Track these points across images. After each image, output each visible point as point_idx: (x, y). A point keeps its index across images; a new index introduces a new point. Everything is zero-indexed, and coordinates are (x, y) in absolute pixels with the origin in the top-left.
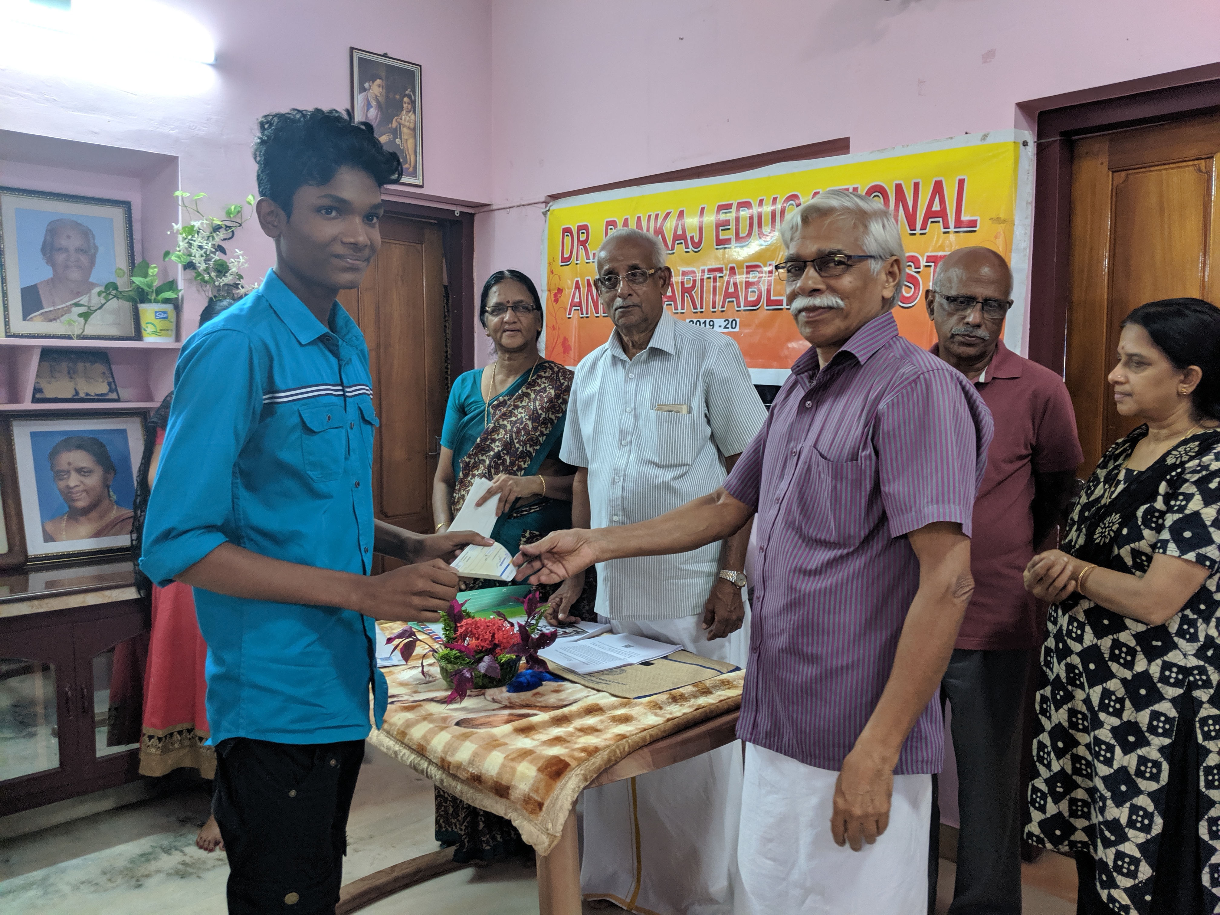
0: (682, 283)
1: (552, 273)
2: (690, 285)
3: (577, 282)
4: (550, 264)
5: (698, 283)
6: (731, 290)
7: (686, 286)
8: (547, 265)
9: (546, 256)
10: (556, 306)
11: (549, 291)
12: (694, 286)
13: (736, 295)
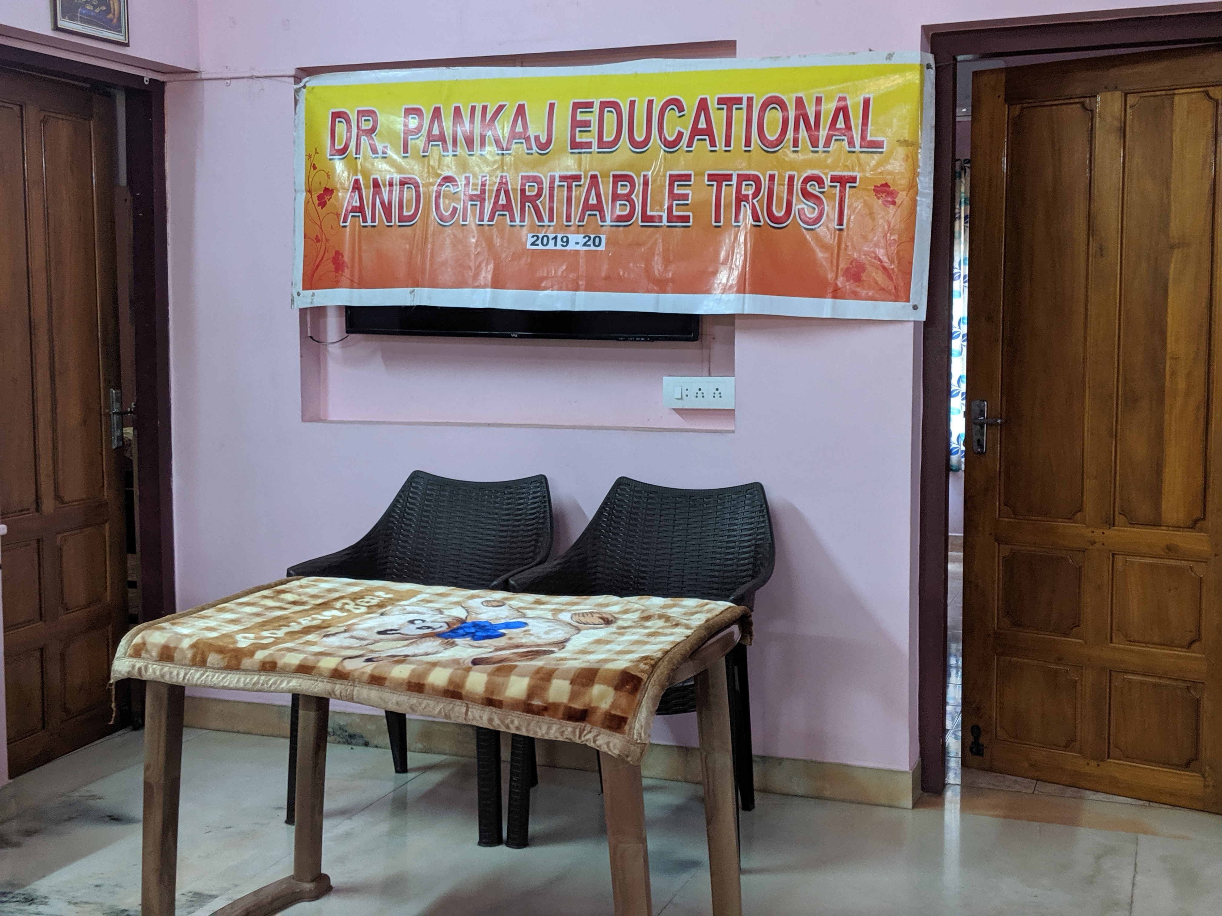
0: (523, 191)
1: (315, 168)
2: (535, 193)
3: (357, 181)
4: (310, 156)
5: (546, 191)
6: (593, 201)
7: (527, 193)
8: (303, 158)
9: (303, 146)
10: (322, 212)
11: (309, 191)
12: (539, 195)
13: (599, 207)
